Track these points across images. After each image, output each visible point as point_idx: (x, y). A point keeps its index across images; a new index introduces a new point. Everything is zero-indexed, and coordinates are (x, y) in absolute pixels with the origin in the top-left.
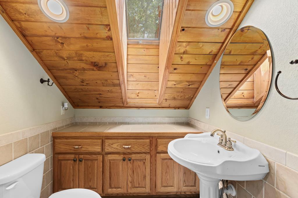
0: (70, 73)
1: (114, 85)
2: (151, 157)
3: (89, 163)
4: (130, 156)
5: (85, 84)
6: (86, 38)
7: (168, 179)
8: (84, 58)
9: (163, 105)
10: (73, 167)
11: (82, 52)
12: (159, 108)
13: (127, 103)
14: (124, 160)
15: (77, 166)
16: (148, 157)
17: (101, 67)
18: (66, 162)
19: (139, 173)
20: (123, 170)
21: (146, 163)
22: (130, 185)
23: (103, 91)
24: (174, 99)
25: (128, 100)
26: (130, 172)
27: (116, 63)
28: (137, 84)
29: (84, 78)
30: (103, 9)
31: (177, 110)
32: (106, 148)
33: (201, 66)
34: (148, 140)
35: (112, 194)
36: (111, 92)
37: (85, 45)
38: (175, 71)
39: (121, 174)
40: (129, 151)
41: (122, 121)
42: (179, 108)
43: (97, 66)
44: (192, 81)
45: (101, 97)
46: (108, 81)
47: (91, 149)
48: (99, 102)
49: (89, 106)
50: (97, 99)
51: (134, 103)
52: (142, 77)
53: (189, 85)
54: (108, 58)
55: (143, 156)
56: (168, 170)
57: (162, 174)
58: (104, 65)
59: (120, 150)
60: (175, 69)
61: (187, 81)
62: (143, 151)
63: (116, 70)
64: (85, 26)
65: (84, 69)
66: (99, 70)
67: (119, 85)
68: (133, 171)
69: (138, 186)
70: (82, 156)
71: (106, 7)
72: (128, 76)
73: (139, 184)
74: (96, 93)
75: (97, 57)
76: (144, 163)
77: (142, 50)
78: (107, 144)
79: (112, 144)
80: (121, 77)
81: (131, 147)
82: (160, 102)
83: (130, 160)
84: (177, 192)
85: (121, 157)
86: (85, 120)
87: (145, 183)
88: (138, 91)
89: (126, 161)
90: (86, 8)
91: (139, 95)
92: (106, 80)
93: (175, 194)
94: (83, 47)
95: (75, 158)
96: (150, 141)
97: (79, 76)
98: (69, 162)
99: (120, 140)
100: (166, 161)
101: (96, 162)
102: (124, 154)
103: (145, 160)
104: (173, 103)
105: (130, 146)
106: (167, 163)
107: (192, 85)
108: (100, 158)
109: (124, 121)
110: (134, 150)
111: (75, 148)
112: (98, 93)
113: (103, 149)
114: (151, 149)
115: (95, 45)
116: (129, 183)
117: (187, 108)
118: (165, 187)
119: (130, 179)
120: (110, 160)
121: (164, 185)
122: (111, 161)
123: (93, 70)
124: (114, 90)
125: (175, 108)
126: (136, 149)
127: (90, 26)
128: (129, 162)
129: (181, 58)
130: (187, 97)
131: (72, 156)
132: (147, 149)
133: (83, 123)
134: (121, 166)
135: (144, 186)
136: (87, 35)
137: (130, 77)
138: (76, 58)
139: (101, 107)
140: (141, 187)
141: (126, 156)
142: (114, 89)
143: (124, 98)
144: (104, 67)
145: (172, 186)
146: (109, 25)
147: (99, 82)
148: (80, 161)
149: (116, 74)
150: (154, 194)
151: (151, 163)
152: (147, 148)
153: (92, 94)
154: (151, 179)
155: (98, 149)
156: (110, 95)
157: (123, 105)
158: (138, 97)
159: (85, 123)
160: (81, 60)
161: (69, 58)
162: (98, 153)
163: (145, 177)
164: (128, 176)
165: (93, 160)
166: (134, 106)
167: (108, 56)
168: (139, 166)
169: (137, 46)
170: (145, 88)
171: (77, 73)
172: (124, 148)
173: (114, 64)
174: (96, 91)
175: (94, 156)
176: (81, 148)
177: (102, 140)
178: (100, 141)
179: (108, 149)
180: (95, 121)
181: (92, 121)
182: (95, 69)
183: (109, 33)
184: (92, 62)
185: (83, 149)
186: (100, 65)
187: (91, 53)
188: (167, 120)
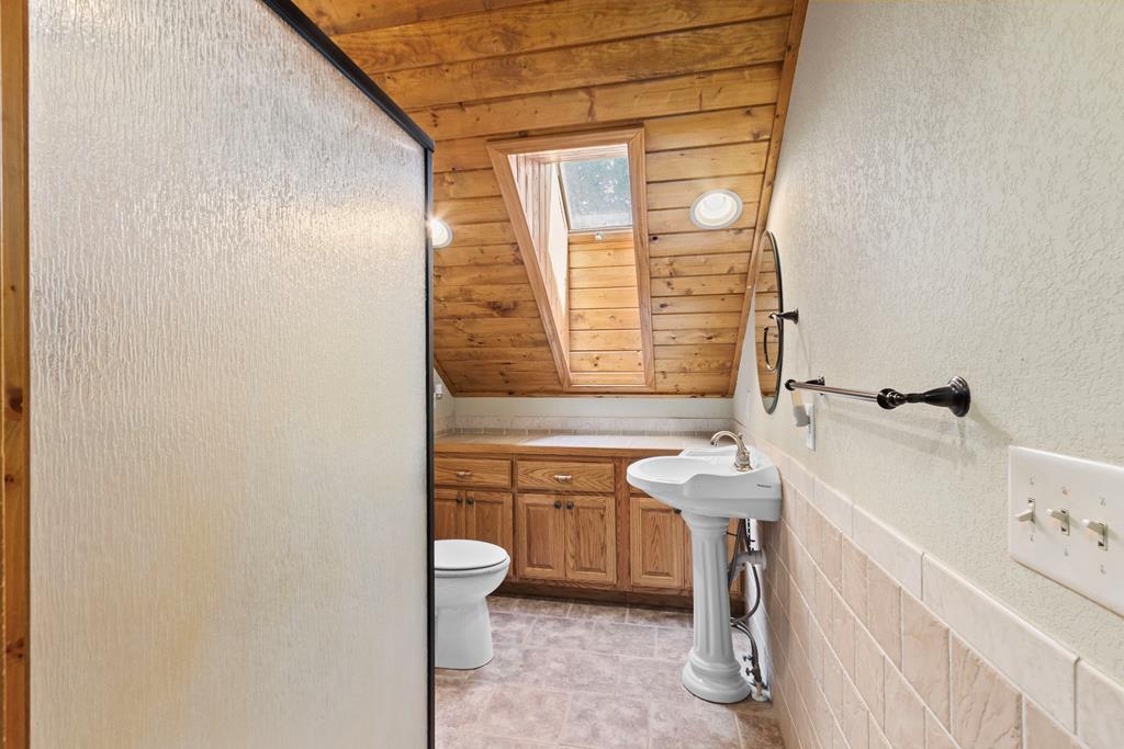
0: (449, 324)
1: (536, 344)
2: (618, 504)
3: (487, 508)
4: (570, 499)
5: (475, 344)
6: (478, 265)
7: (657, 557)
8: (474, 297)
9: (660, 387)
10: (456, 516)
11: (471, 287)
12: (652, 393)
13: (570, 384)
14: (557, 506)
15: (463, 513)
16: (610, 502)
17: (505, 310)
18: (442, 503)
19: (591, 537)
20: (556, 529)
21: (606, 517)
22: (571, 563)
23: (513, 357)
24: (684, 371)
25: (572, 376)
26: (571, 534)
27: (535, 301)
28: (594, 337)
29: (474, 332)
30: (505, 223)
31: (700, 401)
32: (520, 478)
33: (722, 297)
34: (610, 466)
35: (534, 580)
36: (531, 358)
37: (477, 275)
38: (665, 310)
39: (551, 538)
40: (567, 487)
41: (559, 426)
42: (703, 394)
43: (499, 309)
44: (713, 330)
45: (511, 370)
46: (523, 335)
47: (490, 479)
48: (507, 382)
49: (484, 391)
50: (502, 374)
51: (587, 382)
52: (604, 319)
53: (710, 338)
54: (519, 294)
55: (601, 499)
56: (657, 536)
57: (644, 543)
58: (512, 307)
59: (550, 485)
60: (662, 306)
61: (700, 330)
62: (600, 489)
63: (536, 315)
64: (476, 249)
65: (474, 316)
66: (502, 316)
67: (546, 343)
68: (578, 533)
69: (588, 566)
70: (471, 494)
71: (509, 220)
72: (573, 317)
73: (591, 563)
74: (499, 361)
75: (499, 293)
76: (602, 516)
77: (604, 255)
78: (521, 470)
79: (532, 471)
80: (548, 328)
81: (571, 479)
82: (650, 380)
83: (569, 507)
84: (682, 590)
85: (551, 500)
86: (475, 424)
87: (605, 561)
88: (595, 354)
89: (562, 508)
90: (479, 225)
91: (599, 363)
92: (519, 335)
93: (676, 593)
94: (473, 279)
95: (459, 495)
96: (615, 467)
97: (465, 330)
98: (448, 503)
99: (547, 464)
100: (652, 514)
101: (500, 507)
102: (558, 493)
103: (604, 508)
104: (686, 383)
105: (569, 477)
106: (654, 519)
107: (715, 336)
108: (508, 499)
109: (565, 428)
110: (578, 486)
111: (458, 476)
112: (503, 361)
113: (513, 481)
114: (618, 486)
115: (494, 274)
116: (568, 557)
117: (727, 393)
118: (650, 573)
119: (571, 549)
120: (528, 505)
121: (648, 570)
122: (531, 508)
123: (492, 316)
124: (537, 354)
125: (694, 394)
126: (583, 483)
127: (484, 248)
128: (568, 511)
129: (669, 284)
130: (715, 365)
131: (454, 493)
132: (608, 485)
133: (472, 429)
134: (553, 518)
135: (603, 569)
136: (481, 262)
137: (577, 320)
138: (460, 298)
139: (511, 393)
140: (595, 570)
141: (561, 498)
142: (538, 352)
143: (560, 372)
144: (514, 309)
145: (668, 574)
146: (516, 243)
147: (503, 338)
148: (470, 502)
149: (537, 321)
150: (626, 589)
151: (617, 517)
152: (607, 483)
153: (491, 364)
154: (618, 555)
155: (503, 480)
156: (527, 365)
157: (559, 387)
158: (596, 369)
159: (476, 430)
160: (471, 300)
161: (448, 299)
162: (504, 490)
163: (604, 548)
164: (566, 544)
165: (494, 502)
166: (589, 390)
167: (518, 290)
168: (591, 523)
169: (592, 246)
170: (612, 347)
171: (461, 324)
172: (557, 480)
173: (531, 304)
174: (499, 357)
175: (497, 495)
176: (471, 476)
177: (512, 463)
178: (507, 464)
179: (523, 481)
180: (498, 427)
181: (491, 426)
182: (495, 313)
183: (517, 254)
184: (489, 303)
185: (474, 479)
186: (505, 306)
187: (488, 287)
188: (672, 425)
